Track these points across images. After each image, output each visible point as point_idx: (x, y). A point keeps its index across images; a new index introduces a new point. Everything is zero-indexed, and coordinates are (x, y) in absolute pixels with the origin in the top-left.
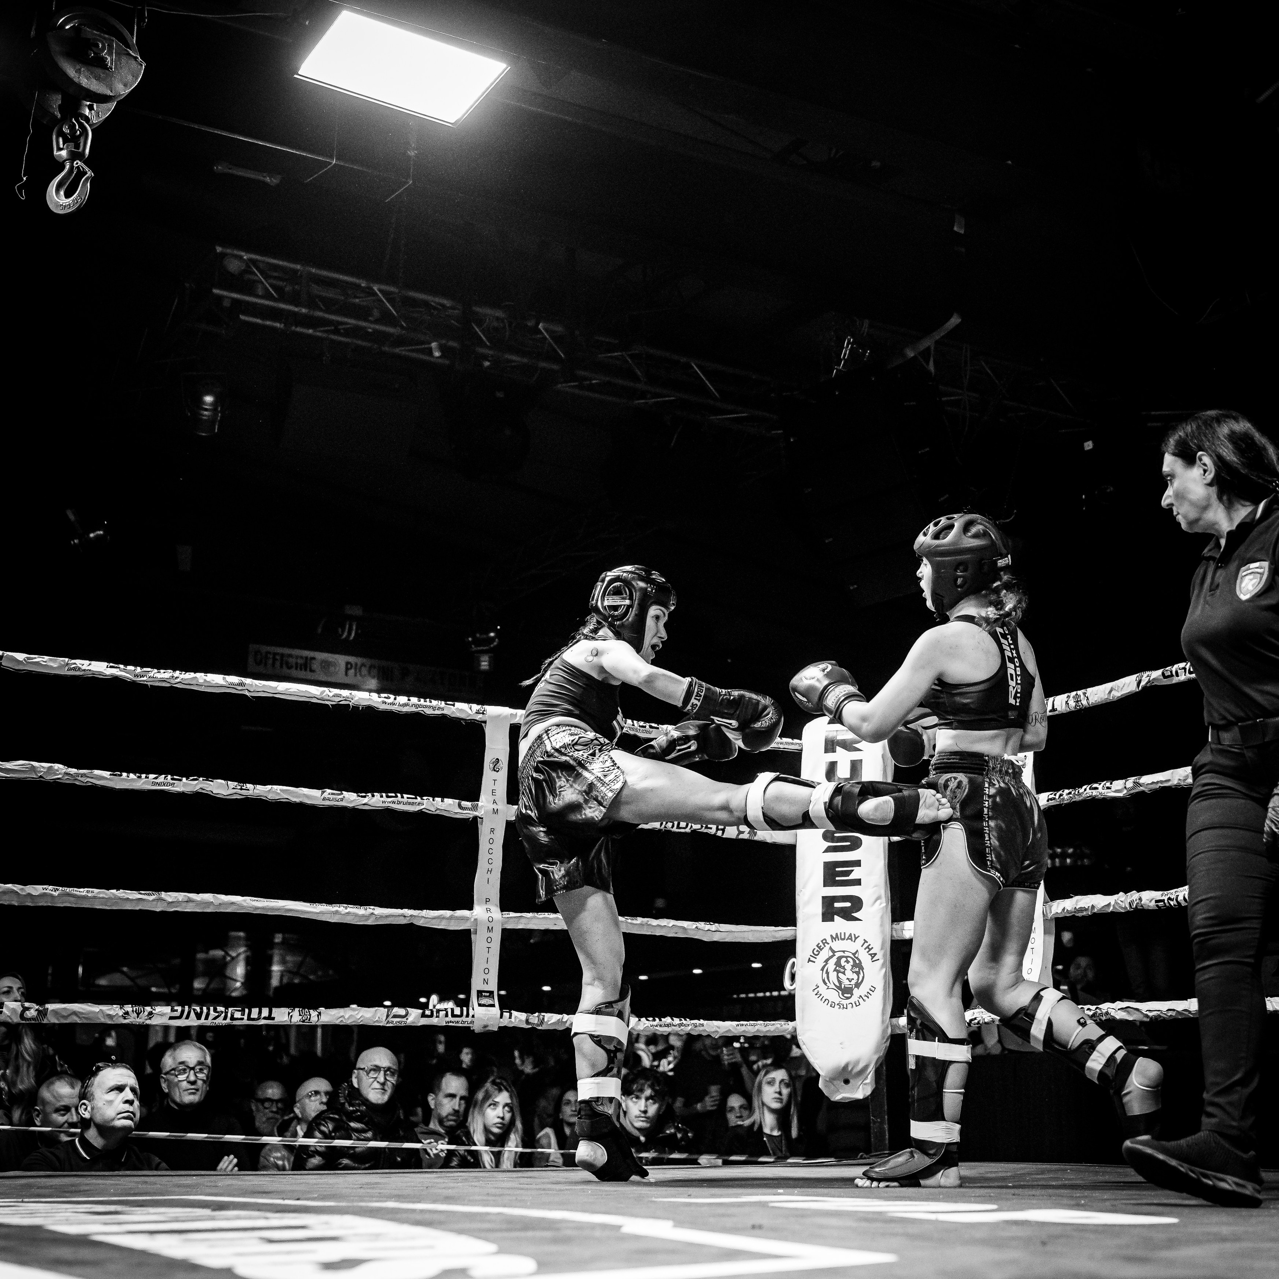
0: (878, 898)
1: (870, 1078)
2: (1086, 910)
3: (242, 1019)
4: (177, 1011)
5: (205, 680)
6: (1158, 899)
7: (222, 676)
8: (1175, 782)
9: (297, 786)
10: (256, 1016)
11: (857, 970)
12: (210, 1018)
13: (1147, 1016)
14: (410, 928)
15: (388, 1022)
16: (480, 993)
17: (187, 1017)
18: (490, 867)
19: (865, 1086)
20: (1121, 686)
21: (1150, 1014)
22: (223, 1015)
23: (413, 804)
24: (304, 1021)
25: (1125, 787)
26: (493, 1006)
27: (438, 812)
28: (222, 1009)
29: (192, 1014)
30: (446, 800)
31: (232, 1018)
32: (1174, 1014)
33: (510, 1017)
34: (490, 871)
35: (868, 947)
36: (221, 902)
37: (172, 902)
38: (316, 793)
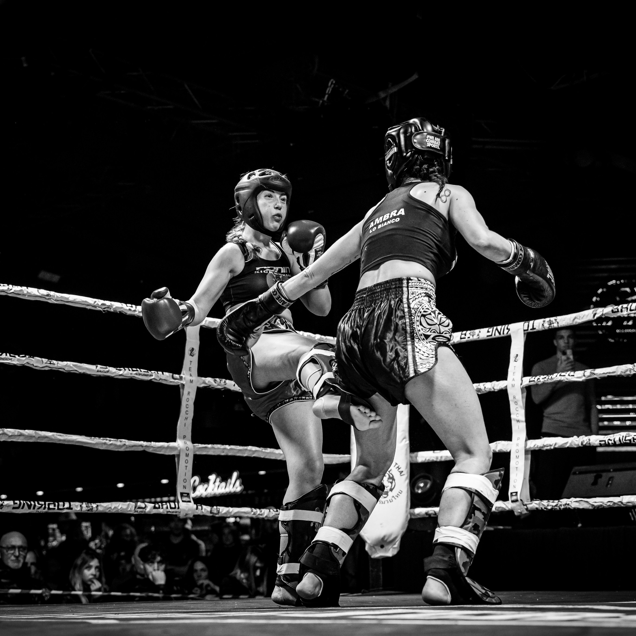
0: (405, 438)
1: (397, 544)
2: (551, 446)
3: (54, 509)
4: (17, 503)
5: (28, 292)
6: (601, 440)
7: (36, 289)
8: (619, 373)
9: (81, 362)
10: (62, 507)
11: (391, 480)
12: (36, 508)
13: (593, 505)
14: (144, 454)
15: (135, 512)
16: (182, 494)
17: (23, 508)
18: (187, 416)
19: (394, 550)
20: (582, 316)
21: (596, 504)
22: (43, 506)
23: (147, 375)
24: (89, 510)
25: (584, 375)
26: (190, 502)
27: (160, 381)
28: (43, 503)
29: (26, 506)
30: (164, 373)
31: (49, 508)
32: (611, 504)
33: (202, 509)
34: (186, 419)
35: (398, 467)
36: (39, 436)
37: (12, 436)
38: (93, 367)
